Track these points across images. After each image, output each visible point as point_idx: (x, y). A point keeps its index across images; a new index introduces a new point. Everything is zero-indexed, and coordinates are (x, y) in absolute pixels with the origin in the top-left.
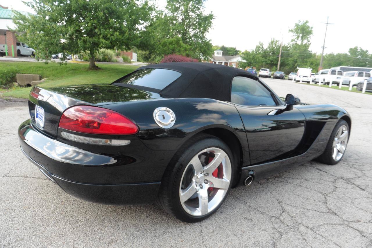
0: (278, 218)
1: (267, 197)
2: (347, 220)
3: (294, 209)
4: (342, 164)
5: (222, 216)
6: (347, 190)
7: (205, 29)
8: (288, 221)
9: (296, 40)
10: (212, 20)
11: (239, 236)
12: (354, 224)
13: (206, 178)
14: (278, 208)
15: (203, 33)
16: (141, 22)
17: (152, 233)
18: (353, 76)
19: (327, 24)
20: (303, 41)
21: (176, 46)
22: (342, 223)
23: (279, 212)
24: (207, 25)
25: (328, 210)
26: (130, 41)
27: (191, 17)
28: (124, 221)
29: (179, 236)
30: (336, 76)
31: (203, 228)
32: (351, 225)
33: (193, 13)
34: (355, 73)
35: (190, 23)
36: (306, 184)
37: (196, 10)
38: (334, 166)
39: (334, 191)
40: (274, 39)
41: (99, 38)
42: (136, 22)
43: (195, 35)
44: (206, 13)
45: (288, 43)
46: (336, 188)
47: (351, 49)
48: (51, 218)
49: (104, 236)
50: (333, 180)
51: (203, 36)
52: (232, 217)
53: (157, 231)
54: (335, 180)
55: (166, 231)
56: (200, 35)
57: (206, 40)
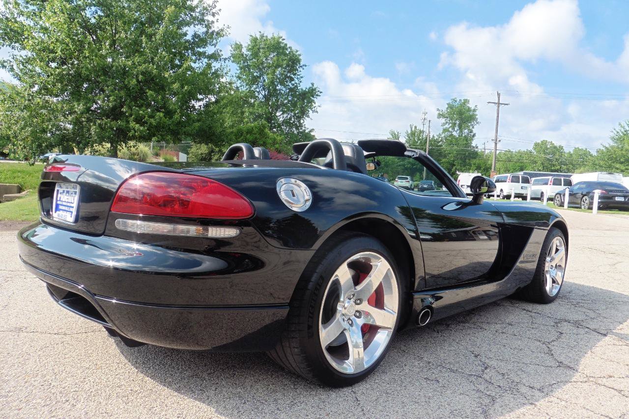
0: (480, 377)
1: (453, 348)
2: (592, 375)
3: (502, 364)
4: (561, 302)
5: (386, 377)
6: (579, 336)
7: (303, 113)
8: (497, 379)
9: (450, 129)
10: (313, 97)
11: (423, 404)
12: (604, 380)
13: (358, 307)
14: (476, 363)
15: (299, 118)
16: (200, 97)
17: (270, 404)
18: (546, 184)
19: (499, 104)
20: (461, 132)
21: (258, 136)
22: (585, 380)
23: (480, 368)
24: (306, 106)
25: (558, 364)
26: (182, 126)
27: (280, 92)
28: (216, 390)
29: (320, 407)
30: (521, 184)
31: (359, 395)
32: (600, 382)
33: (283, 87)
34: (549, 179)
35: (278, 101)
36: (510, 330)
37: (287, 82)
38: (549, 305)
39: (559, 337)
40: (416, 127)
41: (128, 122)
42: (192, 96)
43: (286, 122)
44: (304, 86)
45: (438, 134)
46: (562, 333)
47: (536, 145)
48: (80, 389)
49: (185, 413)
50: (553, 324)
51: (300, 123)
52: (403, 377)
53: (279, 401)
54: (556, 323)
55: (295, 402)
56: (294, 122)
57: (305, 130)
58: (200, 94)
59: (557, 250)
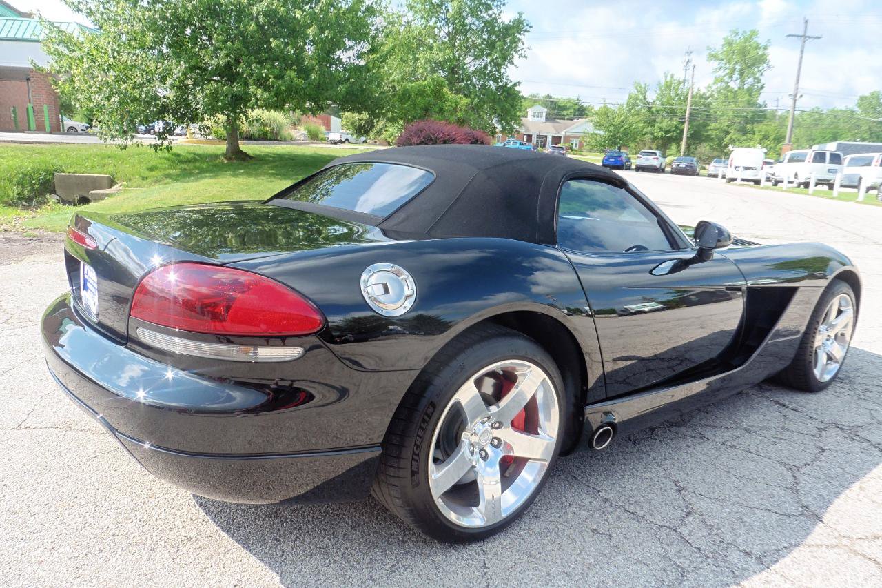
0: (676, 531)
1: (648, 475)
2: (847, 534)
3: (716, 507)
4: (838, 390)
5: (537, 526)
6: (851, 457)
7: (505, 58)
8: (700, 538)
9: (726, 78)
10: (520, 33)
11: (577, 578)
12: (865, 544)
13: (496, 433)
14: (676, 503)
15: (498, 66)
16: (349, 43)
17: (363, 569)
18: (869, 164)
19: (805, 37)
20: (743, 81)
21: (432, 99)
22: (834, 542)
23: (679, 514)
24: (509, 47)
25: (800, 509)
26: (323, 89)
27: (470, 28)
28: (296, 540)
29: (430, 577)
30: (828, 165)
31: (489, 557)
32: (857, 548)
33: (474, 19)
34: (873, 157)
35: (467, 41)
36: (747, 441)
37: (481, 11)
38: (818, 395)
39: (817, 458)
40: (672, 77)
41: (246, 85)
42: (336, 44)
43: (481, 73)
44: (506, 17)
45: (706, 86)
46: (823, 450)
47: (863, 98)
48: (121, 532)
49: (245, 578)
50: (814, 431)
51: (499, 72)
52: (561, 527)
53: (377, 565)
54: (820, 430)
55: (397, 566)
56: (491, 71)
57: (507, 84)
58: (349, 40)
59: (840, 312)
